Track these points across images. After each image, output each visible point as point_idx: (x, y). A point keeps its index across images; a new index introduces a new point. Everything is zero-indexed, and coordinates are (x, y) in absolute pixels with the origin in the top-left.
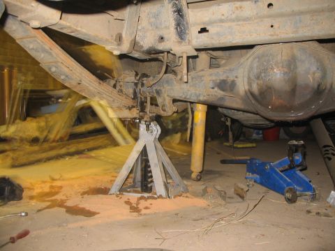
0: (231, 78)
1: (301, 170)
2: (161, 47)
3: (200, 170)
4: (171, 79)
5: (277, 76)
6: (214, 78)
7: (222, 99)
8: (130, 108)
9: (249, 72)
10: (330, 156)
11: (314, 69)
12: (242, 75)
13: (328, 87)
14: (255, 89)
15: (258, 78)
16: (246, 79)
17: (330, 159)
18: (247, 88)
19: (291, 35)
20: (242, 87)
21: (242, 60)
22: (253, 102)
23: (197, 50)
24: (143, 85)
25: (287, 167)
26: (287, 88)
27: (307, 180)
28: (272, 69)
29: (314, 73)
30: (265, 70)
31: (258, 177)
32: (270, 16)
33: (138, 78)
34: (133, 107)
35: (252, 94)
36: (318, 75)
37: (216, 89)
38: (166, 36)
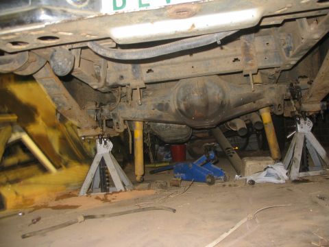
0: (166, 102)
1: (214, 164)
2: (122, 83)
3: (142, 173)
4: (123, 106)
5: (196, 98)
6: (154, 102)
7: (161, 116)
8: (95, 128)
9: (177, 97)
10: (232, 154)
11: (218, 92)
12: (173, 99)
13: (227, 102)
14: (182, 107)
15: (184, 100)
16: (175, 102)
17: (231, 156)
18: (177, 107)
19: (204, 72)
20: (173, 107)
21: (172, 90)
22: (182, 116)
23: (146, 84)
24: (102, 111)
25: (205, 162)
26: (203, 105)
27: (219, 169)
28: (193, 93)
29: (218, 94)
30: (189, 95)
31: (184, 175)
32: (191, 61)
33: (98, 106)
34: (97, 127)
35: (181, 111)
36: (221, 95)
37: (156, 110)
38: (124, 75)
